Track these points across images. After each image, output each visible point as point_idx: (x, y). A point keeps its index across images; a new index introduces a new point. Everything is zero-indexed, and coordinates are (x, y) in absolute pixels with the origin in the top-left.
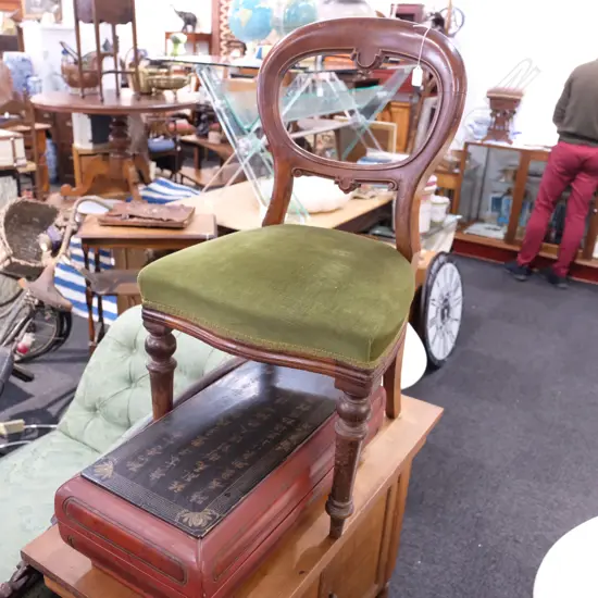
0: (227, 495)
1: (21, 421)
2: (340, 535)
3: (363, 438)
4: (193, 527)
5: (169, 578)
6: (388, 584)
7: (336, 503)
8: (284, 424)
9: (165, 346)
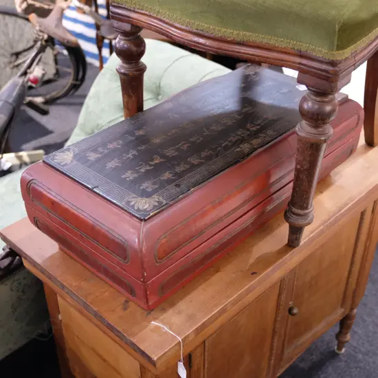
0: (177, 186)
1: (41, 152)
2: (298, 245)
3: (325, 141)
4: (138, 210)
5: (115, 257)
6: (355, 311)
7: (294, 210)
8: (248, 130)
9: (134, 49)
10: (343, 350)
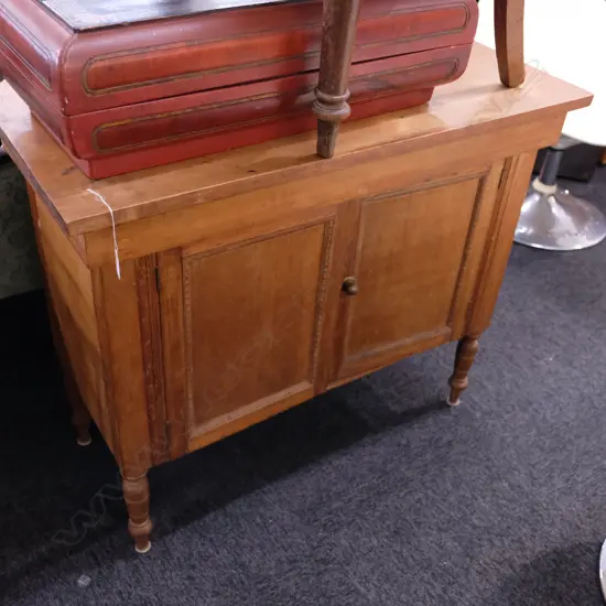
10: (458, 402)
